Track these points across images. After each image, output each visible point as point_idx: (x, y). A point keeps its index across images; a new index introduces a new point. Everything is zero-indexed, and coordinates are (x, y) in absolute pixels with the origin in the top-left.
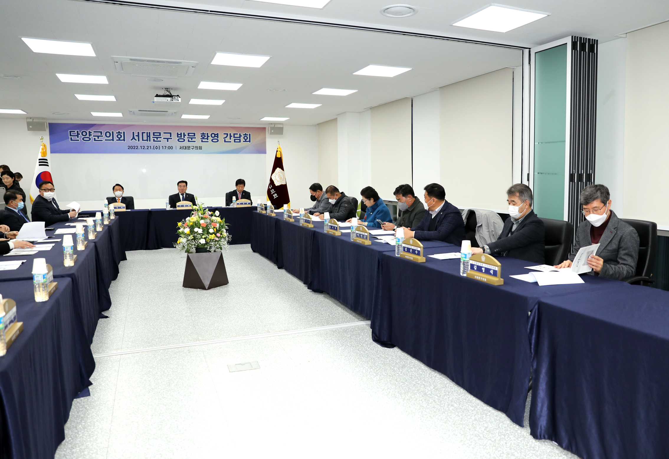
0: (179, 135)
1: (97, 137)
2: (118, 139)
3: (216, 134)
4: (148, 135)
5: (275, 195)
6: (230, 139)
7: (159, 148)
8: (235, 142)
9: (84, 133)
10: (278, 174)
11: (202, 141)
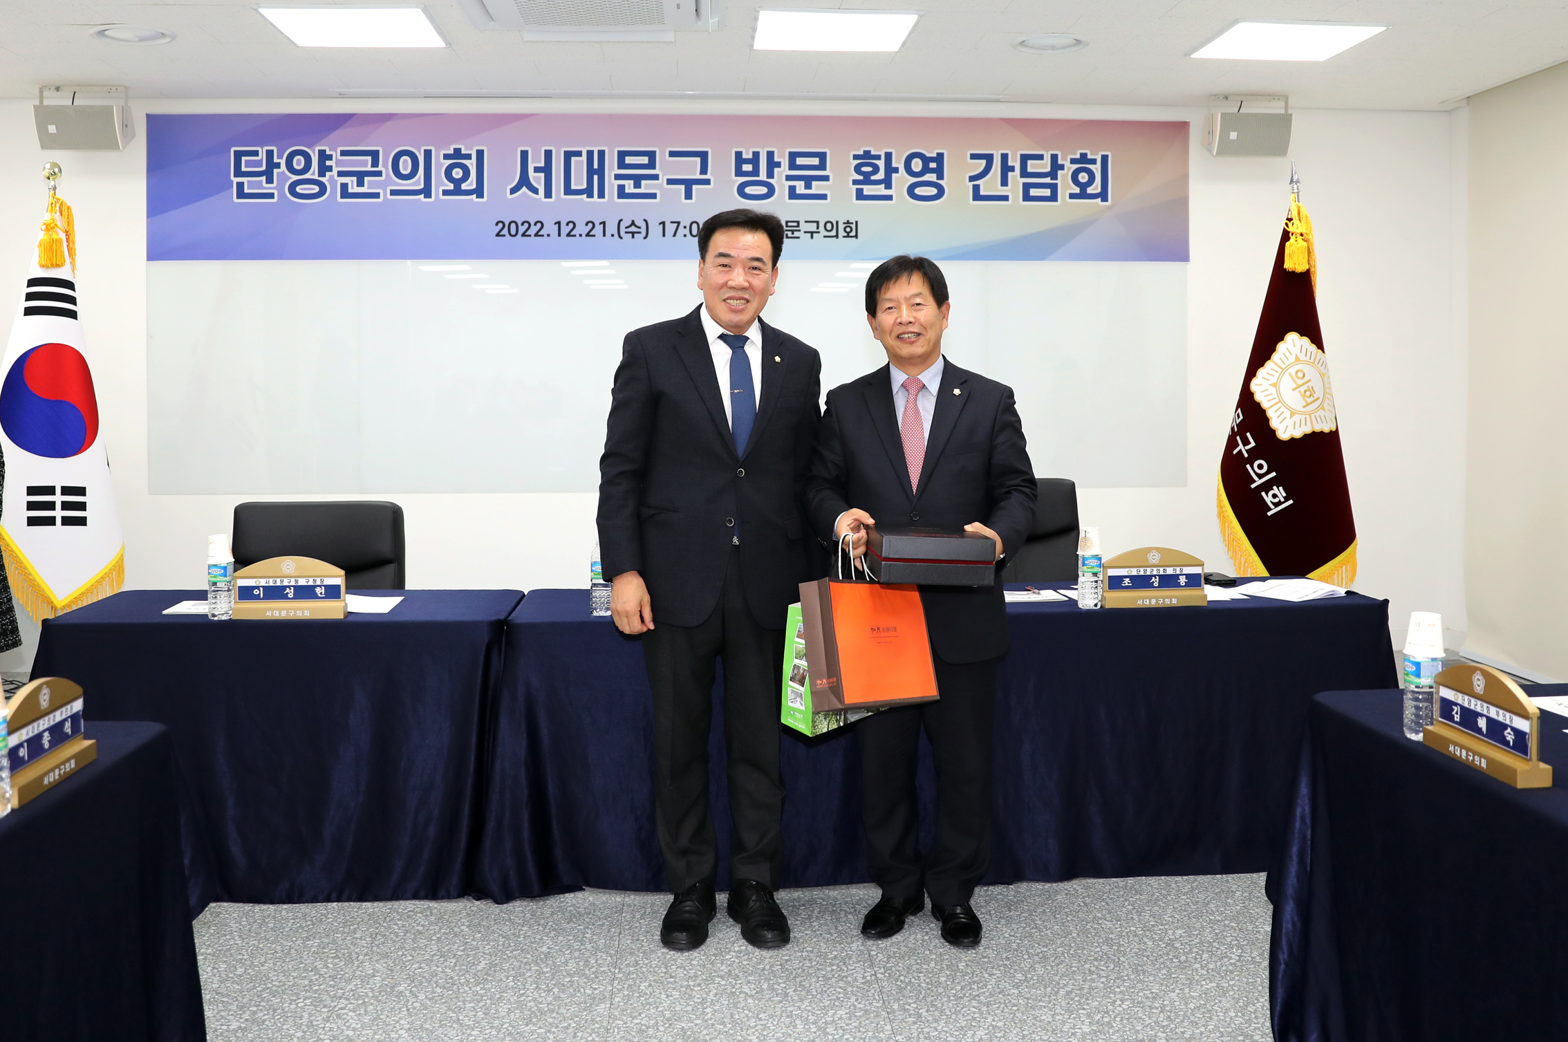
0: (747, 161)
1: (355, 179)
2: (451, 186)
3: (932, 159)
4: (596, 166)
5: (1275, 496)
6: (1004, 182)
7: (643, 230)
8: (1027, 197)
9: (298, 163)
10: (1293, 370)
11: (860, 196)
